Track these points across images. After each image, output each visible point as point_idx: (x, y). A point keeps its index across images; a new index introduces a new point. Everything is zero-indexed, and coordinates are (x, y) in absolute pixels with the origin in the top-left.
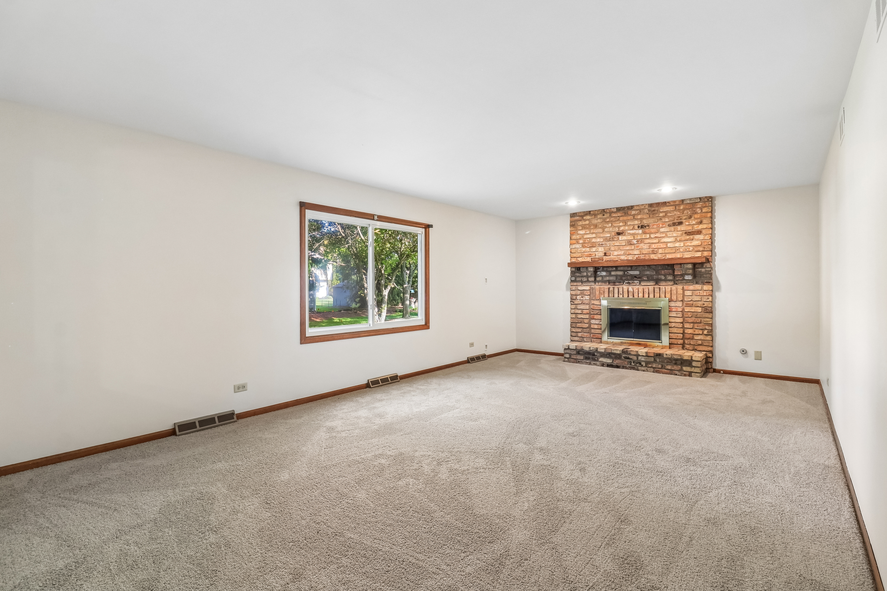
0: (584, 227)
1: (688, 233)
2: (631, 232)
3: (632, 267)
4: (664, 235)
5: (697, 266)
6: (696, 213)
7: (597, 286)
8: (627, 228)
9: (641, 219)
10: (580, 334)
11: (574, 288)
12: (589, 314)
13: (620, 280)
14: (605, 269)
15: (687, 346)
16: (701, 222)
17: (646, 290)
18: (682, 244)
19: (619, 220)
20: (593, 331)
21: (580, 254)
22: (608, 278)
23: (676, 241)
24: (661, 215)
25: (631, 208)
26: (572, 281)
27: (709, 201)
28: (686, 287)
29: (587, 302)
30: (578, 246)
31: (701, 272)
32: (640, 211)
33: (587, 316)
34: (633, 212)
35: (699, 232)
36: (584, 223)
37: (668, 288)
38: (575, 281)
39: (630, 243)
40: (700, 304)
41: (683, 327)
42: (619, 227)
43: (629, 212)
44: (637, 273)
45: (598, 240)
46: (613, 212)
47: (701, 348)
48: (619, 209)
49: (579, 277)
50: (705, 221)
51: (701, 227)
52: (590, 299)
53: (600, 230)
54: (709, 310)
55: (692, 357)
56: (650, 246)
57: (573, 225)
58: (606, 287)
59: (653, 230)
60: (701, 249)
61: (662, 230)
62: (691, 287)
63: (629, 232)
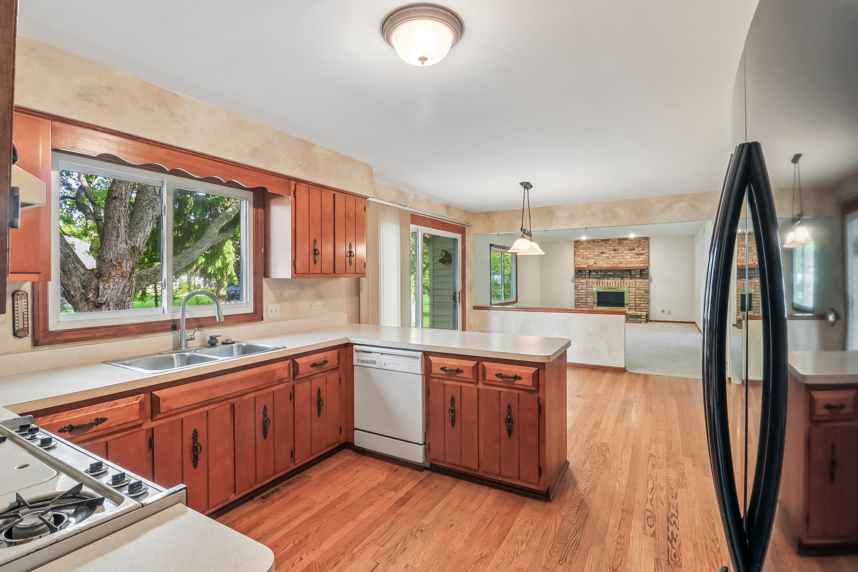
0: (583, 249)
1: (638, 254)
2: (609, 252)
3: (609, 271)
4: (625, 255)
5: (642, 271)
6: (642, 245)
7: (590, 280)
8: (606, 250)
9: (614, 246)
10: (580, 306)
11: (577, 281)
12: (586, 295)
13: (603, 277)
14: (595, 271)
15: (637, 310)
16: (643, 249)
17: (617, 282)
18: (635, 260)
19: (602, 246)
20: (588, 304)
21: (580, 263)
22: (596, 276)
23: (632, 258)
24: (624, 244)
25: (609, 240)
26: (576, 277)
27: (647, 239)
28: (636, 281)
29: (584, 288)
30: (579, 258)
31: (644, 273)
32: (614, 242)
33: (585, 296)
34: (610, 242)
35: (643, 254)
36: (583, 246)
37: (628, 281)
38: (578, 277)
39: (608, 258)
40: (643, 289)
41: (635, 300)
42: (602, 250)
43: (608, 242)
44: (612, 273)
45: (591, 256)
46: (599, 242)
47: (644, 310)
48: (602, 240)
49: (580, 275)
50: (645, 249)
51: (643, 252)
52: (587, 287)
53: (592, 251)
54: (647, 292)
55: (641, 314)
56: (618, 260)
57: (576, 247)
58: (595, 280)
59: (620, 252)
60: (644, 262)
61: (625, 252)
62: (639, 281)
63: (608, 252)
